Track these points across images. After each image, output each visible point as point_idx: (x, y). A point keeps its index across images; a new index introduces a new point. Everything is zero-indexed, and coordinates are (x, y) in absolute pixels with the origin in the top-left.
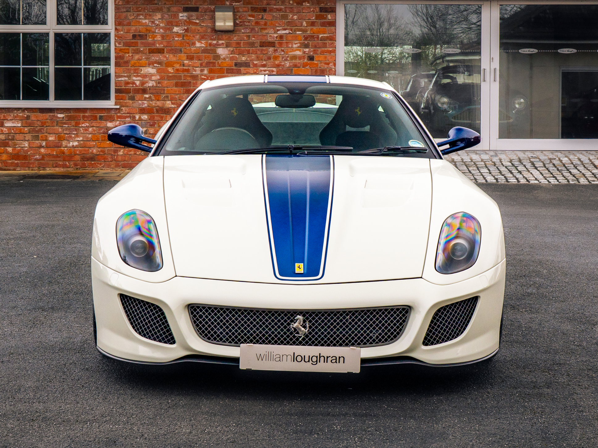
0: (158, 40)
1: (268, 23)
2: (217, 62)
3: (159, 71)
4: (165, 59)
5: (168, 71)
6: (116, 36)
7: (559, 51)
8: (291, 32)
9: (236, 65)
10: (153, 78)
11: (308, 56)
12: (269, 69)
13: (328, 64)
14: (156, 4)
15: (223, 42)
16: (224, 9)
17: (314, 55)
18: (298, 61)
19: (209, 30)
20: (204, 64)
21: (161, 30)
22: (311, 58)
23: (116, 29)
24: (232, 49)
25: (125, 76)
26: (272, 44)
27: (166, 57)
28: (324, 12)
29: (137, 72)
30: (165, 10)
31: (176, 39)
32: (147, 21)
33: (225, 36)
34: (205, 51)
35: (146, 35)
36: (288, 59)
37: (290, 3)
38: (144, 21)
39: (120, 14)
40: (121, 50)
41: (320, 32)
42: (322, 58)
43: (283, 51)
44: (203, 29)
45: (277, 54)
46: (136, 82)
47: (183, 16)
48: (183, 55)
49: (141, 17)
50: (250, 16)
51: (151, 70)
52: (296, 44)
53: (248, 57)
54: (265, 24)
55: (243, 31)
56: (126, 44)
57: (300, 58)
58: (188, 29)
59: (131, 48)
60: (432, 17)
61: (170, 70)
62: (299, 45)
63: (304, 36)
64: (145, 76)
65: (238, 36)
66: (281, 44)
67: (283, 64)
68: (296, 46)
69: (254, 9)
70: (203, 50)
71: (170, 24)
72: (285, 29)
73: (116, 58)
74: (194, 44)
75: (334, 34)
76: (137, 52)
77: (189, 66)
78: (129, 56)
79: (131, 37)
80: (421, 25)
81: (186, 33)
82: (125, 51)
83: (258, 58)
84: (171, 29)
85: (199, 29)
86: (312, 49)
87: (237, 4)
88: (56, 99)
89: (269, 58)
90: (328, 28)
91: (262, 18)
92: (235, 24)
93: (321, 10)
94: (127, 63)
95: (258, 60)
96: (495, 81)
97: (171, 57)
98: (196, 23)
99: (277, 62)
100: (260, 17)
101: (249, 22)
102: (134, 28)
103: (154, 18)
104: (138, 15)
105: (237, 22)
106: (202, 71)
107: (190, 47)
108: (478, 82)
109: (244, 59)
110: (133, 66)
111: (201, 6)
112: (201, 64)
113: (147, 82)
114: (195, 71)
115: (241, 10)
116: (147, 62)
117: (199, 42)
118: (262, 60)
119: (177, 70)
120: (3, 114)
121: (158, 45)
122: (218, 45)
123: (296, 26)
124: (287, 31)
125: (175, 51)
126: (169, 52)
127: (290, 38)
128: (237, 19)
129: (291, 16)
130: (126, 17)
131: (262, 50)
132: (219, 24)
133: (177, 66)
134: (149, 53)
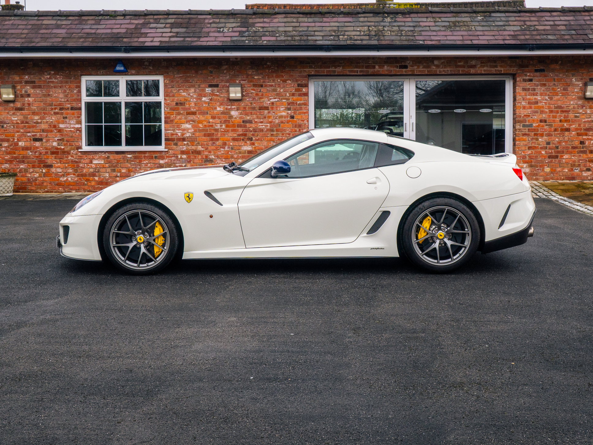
0: (192, 106)
1: (264, 94)
2: (231, 120)
3: (193, 126)
4: (197, 119)
5: (199, 126)
6: (165, 103)
7: (454, 111)
8: (279, 100)
9: (243, 122)
10: (190, 131)
11: (291, 116)
12: (265, 124)
13: (303, 121)
14: (191, 83)
15: (235, 107)
16: (235, 85)
17: (295, 115)
18: (283, 119)
19: (226, 99)
20: (222, 122)
21: (194, 100)
22: (292, 117)
23: (165, 99)
24: (240, 111)
25: (171, 130)
26: (267, 108)
27: (197, 117)
28: (300, 87)
29: (179, 127)
30: (197, 86)
31: (204, 105)
32: (185, 94)
33: (236, 103)
34: (223, 113)
35: (185, 103)
36: (277, 118)
37: (278, 81)
38: (183, 94)
39: (168, 89)
40: (168, 113)
41: (298, 100)
42: (299, 117)
43: (274, 112)
44: (222, 99)
45: (270, 115)
46: (178, 133)
47: (208, 90)
48: (208, 116)
49: (181, 91)
50: (252, 90)
51: (188, 126)
52: (282, 108)
53: (251, 117)
54: (262, 95)
55: (248, 100)
56: (171, 109)
57: (285, 117)
58: (212, 98)
59: (175, 112)
60: (380, 90)
61: (201, 125)
62: (284, 108)
63: (288, 103)
64: (184, 130)
65: (244, 103)
66: (272, 108)
67: (274, 121)
68: (283, 109)
69: (255, 85)
70: (221, 113)
71: (200, 96)
72: (275, 98)
73: (165, 118)
74: (216, 108)
75: (308, 101)
76: (179, 114)
77: (213, 123)
78: (173, 116)
79: (175, 105)
80: (373, 96)
81: (211, 102)
82: (171, 113)
83: (258, 118)
84: (200, 99)
85: (219, 98)
86: (293, 111)
87: (243, 82)
88: (126, 145)
89: (265, 117)
90: (303, 97)
91: (260, 91)
92: (243, 95)
93: (299, 85)
94: (172, 121)
95: (258, 119)
96: (413, 131)
97: (201, 117)
98: (217, 95)
99: (270, 120)
100: (259, 90)
101: (251, 94)
102: (176, 98)
103: (190, 91)
104: (179, 90)
105: (244, 94)
106: (221, 126)
107: (213, 110)
108: (402, 131)
109: (248, 118)
110: (176, 123)
111: (220, 84)
112: (221, 122)
113: (185, 134)
114: (217, 126)
115: (246, 86)
116: (185, 120)
117: (219, 107)
118: (260, 118)
119: (205, 126)
120: (92, 155)
121: (192, 110)
122: (231, 109)
123: (282, 96)
124: (276, 100)
125: (204, 113)
126: (200, 114)
127: (278, 104)
128: (243, 92)
129: (279, 89)
130: (171, 91)
131: (260, 112)
132: (232, 96)
133: (205, 123)
134: (187, 114)
